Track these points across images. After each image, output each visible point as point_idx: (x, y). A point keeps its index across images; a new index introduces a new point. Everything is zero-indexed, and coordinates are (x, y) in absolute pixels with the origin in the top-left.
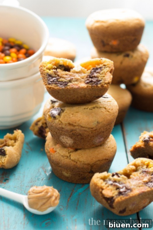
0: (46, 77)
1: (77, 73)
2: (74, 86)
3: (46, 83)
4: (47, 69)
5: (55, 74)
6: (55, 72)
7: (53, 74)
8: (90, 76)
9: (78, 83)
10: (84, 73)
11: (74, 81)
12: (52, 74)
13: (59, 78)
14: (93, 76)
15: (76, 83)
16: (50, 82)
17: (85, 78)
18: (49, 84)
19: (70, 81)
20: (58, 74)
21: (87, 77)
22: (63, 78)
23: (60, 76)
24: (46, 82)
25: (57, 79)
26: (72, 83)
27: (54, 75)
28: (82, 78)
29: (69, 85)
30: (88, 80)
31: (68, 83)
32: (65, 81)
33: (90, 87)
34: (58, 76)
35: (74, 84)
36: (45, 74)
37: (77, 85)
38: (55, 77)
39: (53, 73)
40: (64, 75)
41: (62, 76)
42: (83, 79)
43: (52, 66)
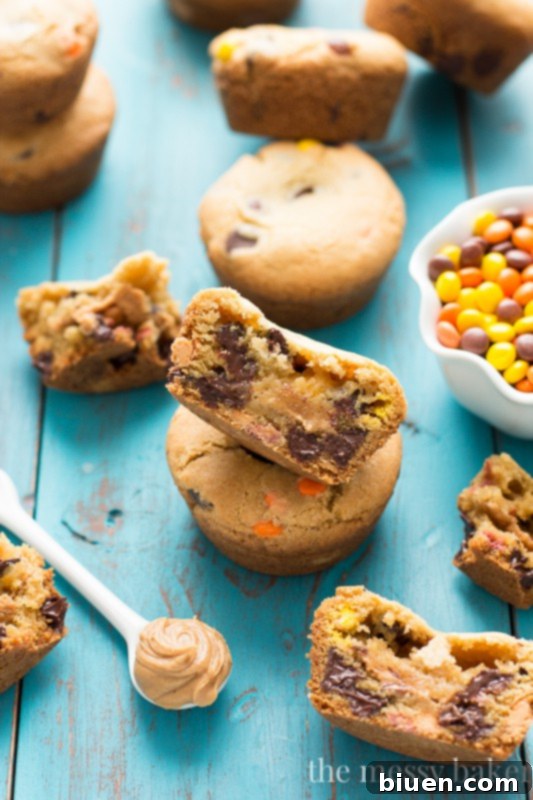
0: (323, 662)
1: (426, 671)
2: (399, 720)
3: (317, 686)
4: (336, 629)
5: (356, 658)
6: (356, 649)
7: (348, 653)
8: (462, 697)
9: (416, 716)
10: (449, 679)
11: (405, 704)
12: (346, 657)
13: (363, 679)
14: (473, 699)
15: (409, 711)
16: (330, 684)
17: (444, 700)
18: (326, 690)
19: (392, 699)
20: (366, 659)
21: (451, 700)
22: (376, 679)
23: (368, 669)
24: (317, 678)
25: (355, 679)
26: (398, 709)
27: (350, 661)
28: (435, 697)
29: (384, 715)
30: (451, 710)
31: (384, 705)
32: (379, 693)
33: (448, 739)
34: (364, 665)
35: (401, 715)
36: (322, 650)
37: (410, 719)
38: (352, 668)
39: (351, 652)
40: (382, 666)
41: (376, 671)
42: (436, 701)
43: (358, 623)
